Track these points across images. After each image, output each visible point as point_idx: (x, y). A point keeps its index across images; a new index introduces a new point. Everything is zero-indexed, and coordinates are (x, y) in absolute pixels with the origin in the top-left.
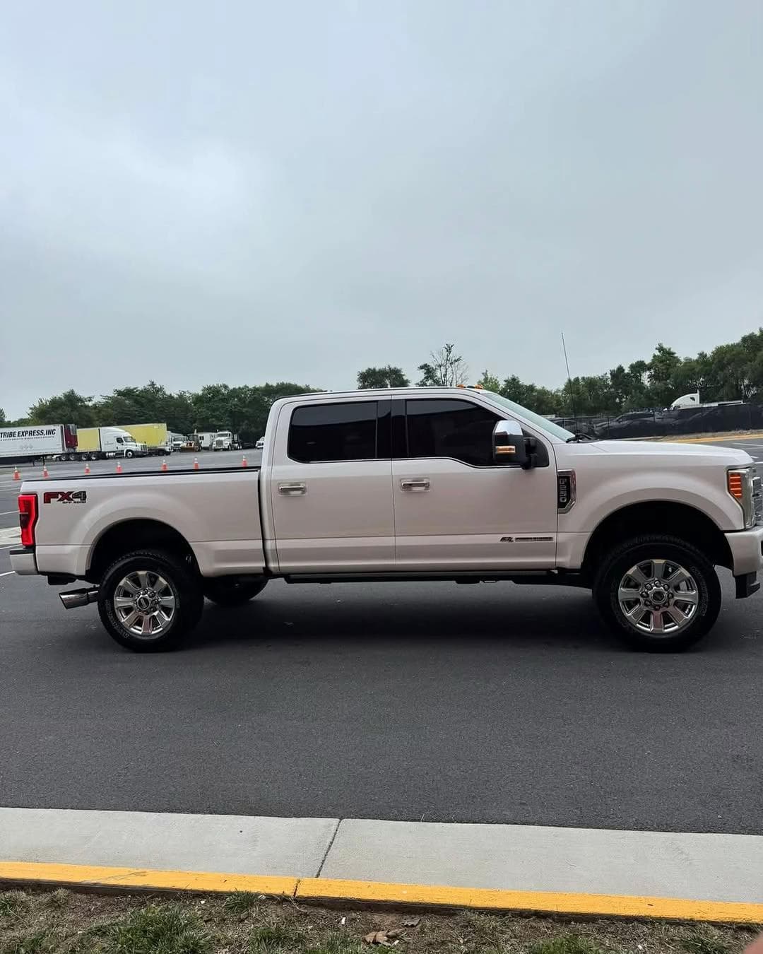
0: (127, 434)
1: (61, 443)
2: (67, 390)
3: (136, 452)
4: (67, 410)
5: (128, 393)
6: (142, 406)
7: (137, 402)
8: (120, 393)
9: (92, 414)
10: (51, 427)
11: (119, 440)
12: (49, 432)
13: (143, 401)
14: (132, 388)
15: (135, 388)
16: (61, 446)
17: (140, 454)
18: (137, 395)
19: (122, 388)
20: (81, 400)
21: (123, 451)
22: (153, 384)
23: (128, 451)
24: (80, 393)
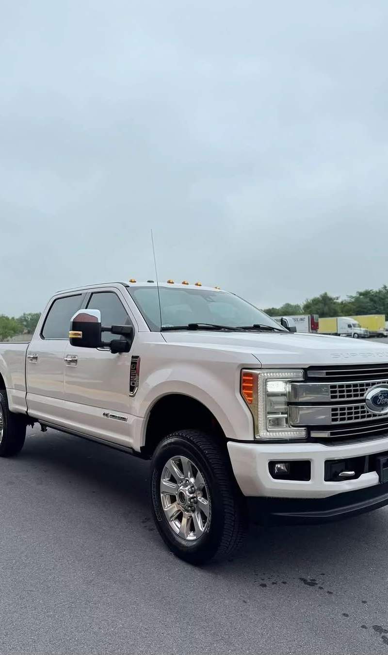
0: (355, 322)
1: (308, 327)
2: (322, 293)
3: (361, 334)
4: (321, 305)
5: (366, 294)
6: (375, 302)
7: (372, 300)
8: (361, 294)
9: (338, 309)
10: (303, 316)
11: (350, 326)
12: (302, 319)
13: (376, 299)
14: (369, 290)
15: (371, 290)
16: (308, 329)
17: (363, 336)
18: (373, 295)
19: (362, 290)
20: (331, 299)
21: (351, 333)
22: (385, 287)
23: (355, 333)
24: (332, 294)
